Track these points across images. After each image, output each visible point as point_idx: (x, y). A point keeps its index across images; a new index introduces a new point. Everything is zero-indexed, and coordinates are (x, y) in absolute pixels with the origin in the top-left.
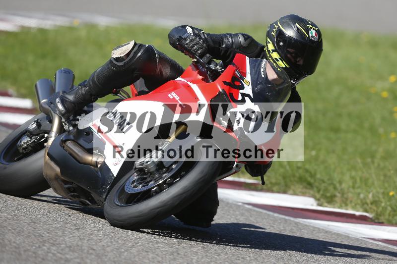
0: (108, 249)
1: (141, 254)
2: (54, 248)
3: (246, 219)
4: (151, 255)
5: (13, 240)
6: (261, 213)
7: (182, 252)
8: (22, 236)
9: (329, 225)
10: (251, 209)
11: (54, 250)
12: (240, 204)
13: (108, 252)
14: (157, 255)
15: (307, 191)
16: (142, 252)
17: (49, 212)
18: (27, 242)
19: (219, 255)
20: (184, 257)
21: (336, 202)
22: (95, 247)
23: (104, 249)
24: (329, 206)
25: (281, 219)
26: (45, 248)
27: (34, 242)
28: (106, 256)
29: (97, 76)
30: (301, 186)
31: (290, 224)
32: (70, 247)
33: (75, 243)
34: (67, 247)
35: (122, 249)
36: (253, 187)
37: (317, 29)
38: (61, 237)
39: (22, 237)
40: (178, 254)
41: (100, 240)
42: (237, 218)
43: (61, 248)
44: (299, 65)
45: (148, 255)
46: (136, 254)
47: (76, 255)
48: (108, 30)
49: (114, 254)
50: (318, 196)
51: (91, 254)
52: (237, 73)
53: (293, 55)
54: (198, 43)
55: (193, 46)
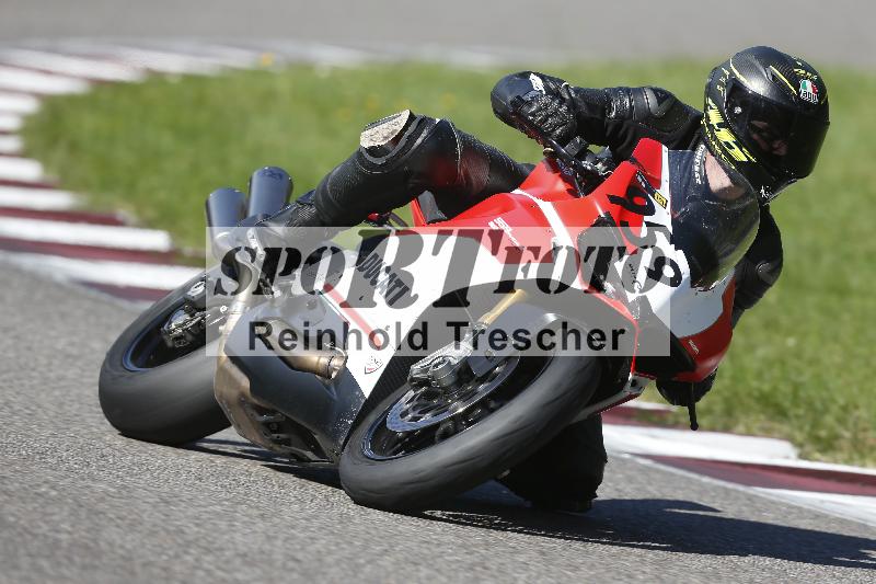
0: (329, 559)
1: (403, 569)
2: (209, 558)
3: (638, 489)
4: (424, 572)
5: (119, 542)
6: (672, 474)
7: (493, 565)
8: (139, 532)
9: (822, 502)
10: (649, 468)
11: (210, 563)
12: (627, 456)
13: (330, 566)
14: (438, 570)
15: (777, 426)
16: (403, 565)
17: (200, 479)
18: (149, 547)
19: (576, 568)
20: (496, 574)
21: (841, 450)
22: (300, 556)
23: (320, 560)
24: (824, 458)
25: (715, 488)
26: (188, 558)
27: (166, 546)
28: (324, 574)
29: (333, 184)
30: (762, 417)
31: (737, 498)
32: (245, 555)
33: (255, 547)
34: (238, 555)
35: (360, 558)
36: (655, 418)
37: (815, 77)
38: (224, 533)
39: (139, 535)
40: (486, 568)
41: (312, 538)
42: (619, 487)
43: (224, 558)
44: (778, 157)
45: (418, 570)
46: (390, 569)
47: (258, 572)
48: (338, 76)
49: (343, 569)
50: (799, 437)
51: (292, 570)
52: (639, 178)
53: (765, 134)
54: (556, 113)
55: (546, 120)
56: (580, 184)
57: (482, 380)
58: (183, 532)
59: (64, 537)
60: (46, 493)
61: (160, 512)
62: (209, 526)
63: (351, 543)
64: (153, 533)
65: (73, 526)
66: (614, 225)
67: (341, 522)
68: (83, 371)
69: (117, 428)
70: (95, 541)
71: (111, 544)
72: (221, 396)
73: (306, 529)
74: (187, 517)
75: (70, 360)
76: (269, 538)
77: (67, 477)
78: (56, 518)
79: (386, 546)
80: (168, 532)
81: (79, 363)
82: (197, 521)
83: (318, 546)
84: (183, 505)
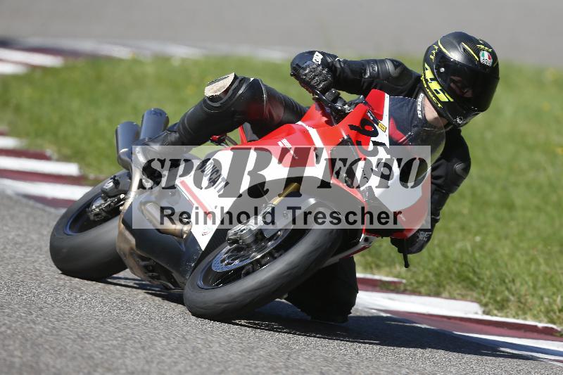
12: (374, 311)
15: (469, 292)
21: (510, 309)
29: (189, 120)
30: (460, 287)
36: (391, 287)
37: (490, 50)
50: (484, 300)
52: (369, 114)
53: (459, 85)
54: (320, 74)
55: (314, 78)
56: (334, 118)
57: (270, 239)
58: (93, 358)
59: (17, 360)
60: (5, 331)
61: (77, 344)
62: (109, 354)
63: (200, 366)
64: (73, 359)
65: (22, 353)
66: (353, 144)
67: (193, 352)
68: (26, 253)
69: (60, 269)
70: (37, 363)
71: (47, 365)
72: (120, 249)
73: (171, 357)
74: (95, 348)
75: (17, 246)
76: (147, 362)
77: (18, 321)
78: (11, 348)
79: (222, 368)
80: (82, 357)
81: (23, 248)
82: (101, 351)
83: (180, 367)
84: (92, 340)
